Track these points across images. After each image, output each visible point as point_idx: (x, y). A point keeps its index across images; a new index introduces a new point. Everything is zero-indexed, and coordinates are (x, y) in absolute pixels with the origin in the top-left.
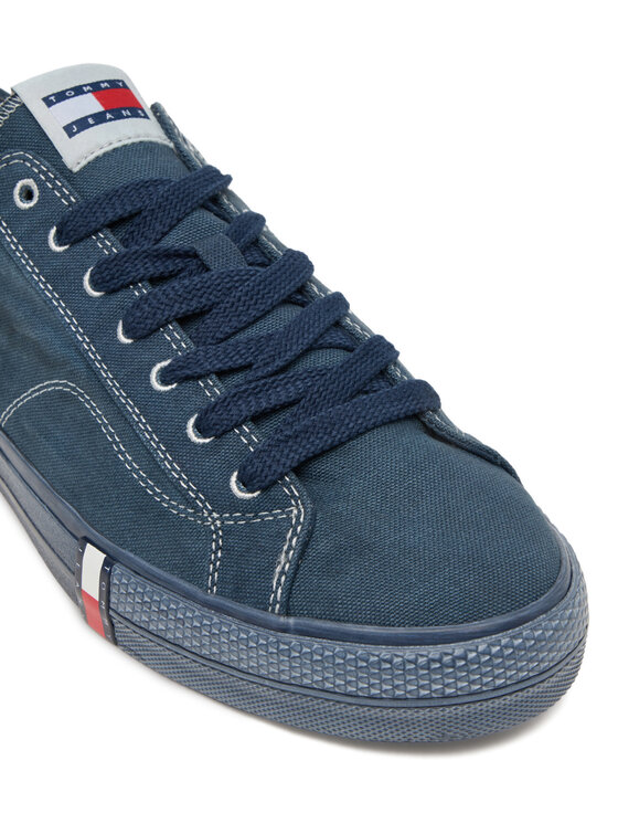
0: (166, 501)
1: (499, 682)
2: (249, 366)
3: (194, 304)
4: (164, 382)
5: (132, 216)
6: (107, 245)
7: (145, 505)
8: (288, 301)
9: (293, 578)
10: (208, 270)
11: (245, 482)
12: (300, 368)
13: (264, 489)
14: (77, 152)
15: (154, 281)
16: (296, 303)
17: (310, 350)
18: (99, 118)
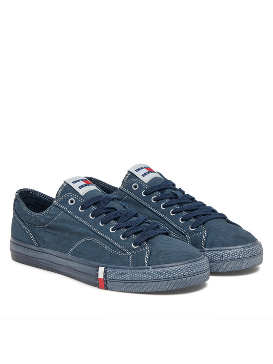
0: (117, 253)
1: (194, 272)
2: (130, 226)
3: (116, 216)
4: (113, 231)
5: (98, 202)
6: (94, 208)
7: (112, 255)
8: (135, 216)
9: (149, 258)
10: (117, 210)
11: (135, 245)
12: (142, 225)
13: (139, 245)
14: (83, 192)
15: (106, 213)
16: (136, 217)
17: (142, 223)
18: (85, 185)
